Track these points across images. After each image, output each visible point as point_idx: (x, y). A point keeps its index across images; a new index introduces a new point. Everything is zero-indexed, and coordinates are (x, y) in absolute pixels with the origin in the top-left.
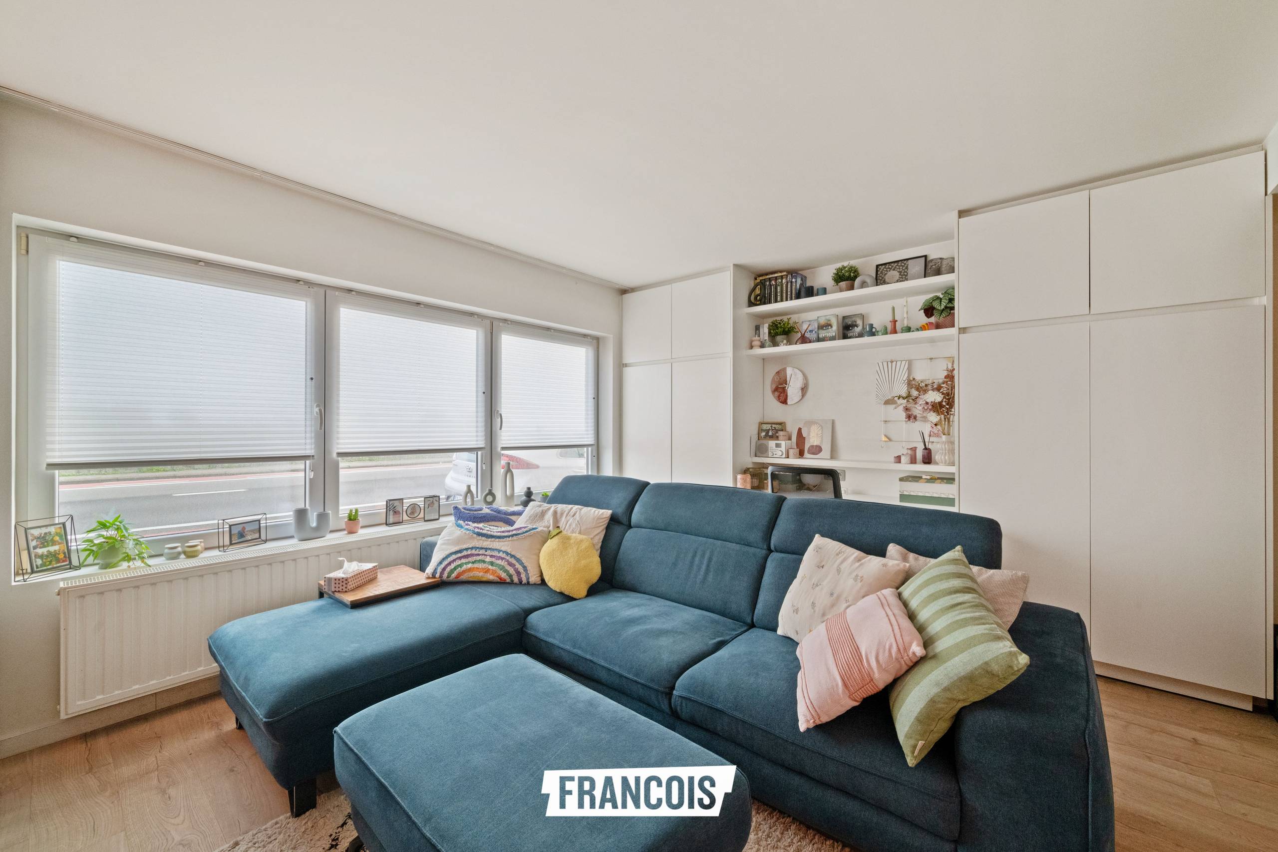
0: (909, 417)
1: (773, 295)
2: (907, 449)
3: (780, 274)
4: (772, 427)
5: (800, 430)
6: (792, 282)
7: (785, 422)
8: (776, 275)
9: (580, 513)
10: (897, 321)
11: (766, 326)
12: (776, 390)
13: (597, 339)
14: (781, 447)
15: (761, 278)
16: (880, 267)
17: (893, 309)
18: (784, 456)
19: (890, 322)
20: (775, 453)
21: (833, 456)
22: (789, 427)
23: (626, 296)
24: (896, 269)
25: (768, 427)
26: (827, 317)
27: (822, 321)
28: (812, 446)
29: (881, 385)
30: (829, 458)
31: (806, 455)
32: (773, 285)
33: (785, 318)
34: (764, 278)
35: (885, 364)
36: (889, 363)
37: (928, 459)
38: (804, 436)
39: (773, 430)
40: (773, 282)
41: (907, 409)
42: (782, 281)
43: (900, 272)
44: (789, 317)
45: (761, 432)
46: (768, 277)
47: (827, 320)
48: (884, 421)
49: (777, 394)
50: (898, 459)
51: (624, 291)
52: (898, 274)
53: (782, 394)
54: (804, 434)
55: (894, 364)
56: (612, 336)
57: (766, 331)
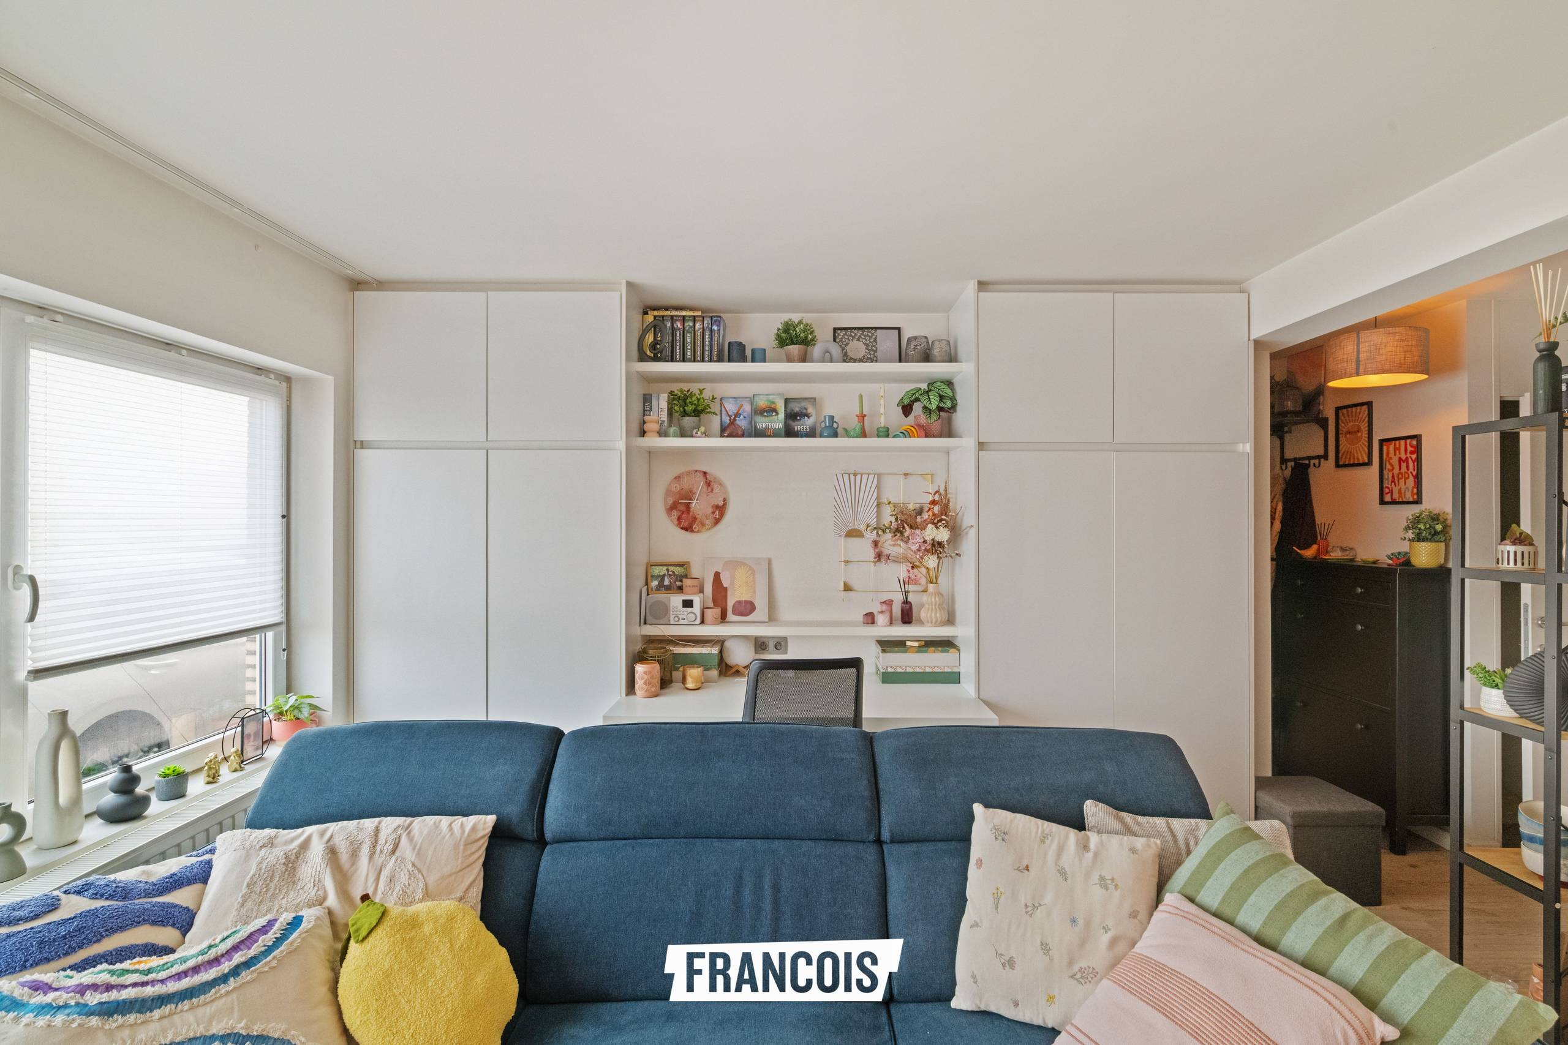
0: (879, 556)
1: (678, 347)
2: (881, 602)
3: (691, 313)
4: (668, 570)
5: (717, 575)
6: (711, 331)
7: (688, 562)
8: (684, 313)
9: (411, 839)
10: (865, 416)
11: (664, 398)
12: (673, 508)
13: (288, 379)
14: (692, 607)
15: (656, 313)
16: (839, 331)
17: (861, 397)
18: (698, 621)
19: (857, 416)
20: (681, 617)
21: (772, 618)
22: (695, 572)
23: (363, 297)
24: (861, 339)
25: (661, 571)
26: (771, 397)
27: (762, 403)
28: (740, 602)
29: (841, 508)
30: (767, 620)
31: (731, 617)
32: (679, 329)
33: (694, 388)
34: (661, 313)
35: (846, 477)
36: (852, 476)
37: (907, 617)
38: (725, 586)
39: (670, 575)
40: (679, 325)
41: (876, 544)
42: (694, 325)
43: (867, 345)
44: (701, 386)
45: (652, 581)
46: (669, 313)
47: (770, 401)
48: (844, 561)
49: (675, 514)
50: (870, 618)
51: (357, 284)
52: (865, 347)
53: (684, 515)
54: (725, 582)
55: (859, 477)
56: (331, 378)
57: (664, 405)
